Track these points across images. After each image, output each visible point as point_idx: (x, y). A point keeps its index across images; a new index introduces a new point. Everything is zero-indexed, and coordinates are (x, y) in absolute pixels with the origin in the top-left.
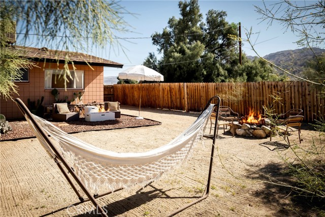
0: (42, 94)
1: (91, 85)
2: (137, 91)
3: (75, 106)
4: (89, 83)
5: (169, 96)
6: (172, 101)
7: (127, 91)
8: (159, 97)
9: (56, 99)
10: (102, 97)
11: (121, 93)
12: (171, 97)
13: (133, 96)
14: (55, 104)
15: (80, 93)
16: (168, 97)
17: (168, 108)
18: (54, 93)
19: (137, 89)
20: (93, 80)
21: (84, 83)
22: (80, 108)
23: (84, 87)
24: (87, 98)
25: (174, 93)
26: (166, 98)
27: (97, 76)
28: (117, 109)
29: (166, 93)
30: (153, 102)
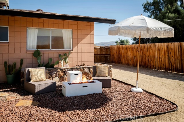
0: (24, 56)
1: (79, 45)
2: (131, 51)
3: (59, 70)
4: (78, 44)
5: (167, 57)
6: (170, 63)
7: (121, 51)
8: (154, 57)
9: (39, 61)
10: (93, 59)
11: (116, 53)
12: (169, 58)
13: (127, 56)
14: (27, 69)
15: (65, 54)
16: (165, 58)
17: (165, 69)
18: (37, 54)
19: (131, 49)
20: (82, 39)
21: (73, 43)
22: (64, 72)
23: (73, 48)
24: (75, 59)
25: (172, 54)
26: (162, 58)
27: (86, 35)
28: (107, 75)
29: (163, 53)
30: (147, 63)
